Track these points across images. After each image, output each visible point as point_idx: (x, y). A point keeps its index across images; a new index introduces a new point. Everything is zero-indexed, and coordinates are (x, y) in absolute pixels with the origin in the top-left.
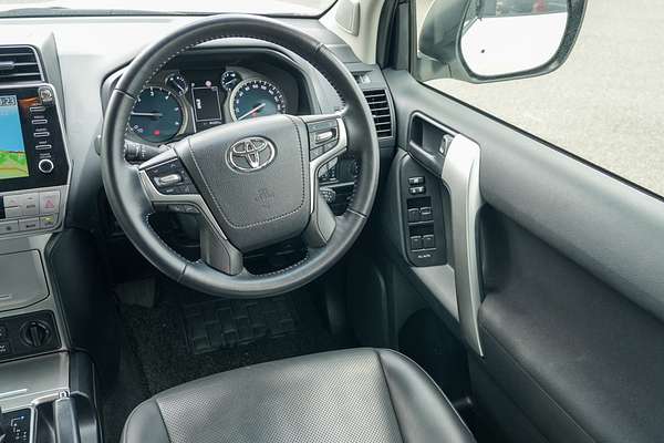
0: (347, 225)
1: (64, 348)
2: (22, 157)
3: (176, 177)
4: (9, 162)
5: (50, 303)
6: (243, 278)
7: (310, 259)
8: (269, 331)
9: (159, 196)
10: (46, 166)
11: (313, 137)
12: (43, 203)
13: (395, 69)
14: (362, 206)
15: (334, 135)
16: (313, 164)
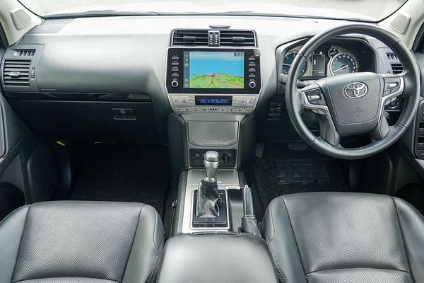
0: (396, 130)
1: (236, 167)
2: (243, 79)
3: (318, 97)
4: (237, 82)
5: (236, 146)
6: (339, 148)
7: (372, 145)
8: (316, 181)
9: (308, 105)
10: (252, 84)
11: (386, 85)
12: (248, 101)
13: (422, 53)
14: (405, 123)
15: (397, 85)
16: (384, 99)
